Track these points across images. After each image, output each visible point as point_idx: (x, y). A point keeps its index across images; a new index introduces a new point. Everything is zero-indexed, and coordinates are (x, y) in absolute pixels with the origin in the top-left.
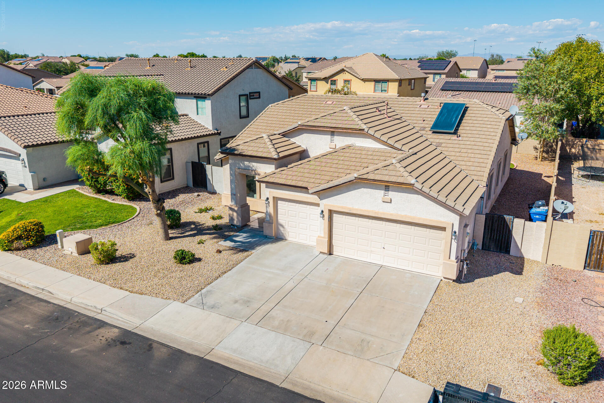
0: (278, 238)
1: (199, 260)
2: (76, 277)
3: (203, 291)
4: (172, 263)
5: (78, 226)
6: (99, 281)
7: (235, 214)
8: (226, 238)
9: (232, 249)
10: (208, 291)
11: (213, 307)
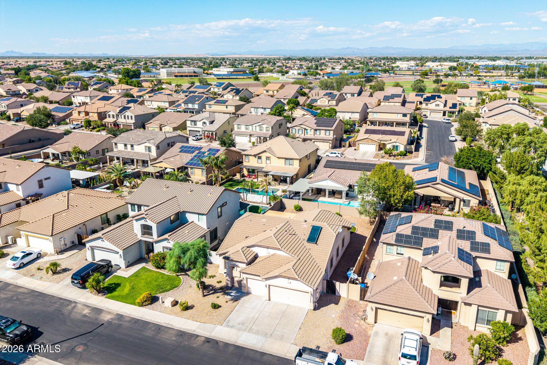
0: (248, 293)
1: (220, 306)
2: (176, 317)
3: (227, 320)
4: (210, 308)
5: (161, 290)
6: (187, 318)
7: (229, 282)
8: (228, 294)
9: (232, 300)
10: (228, 320)
11: (232, 327)
